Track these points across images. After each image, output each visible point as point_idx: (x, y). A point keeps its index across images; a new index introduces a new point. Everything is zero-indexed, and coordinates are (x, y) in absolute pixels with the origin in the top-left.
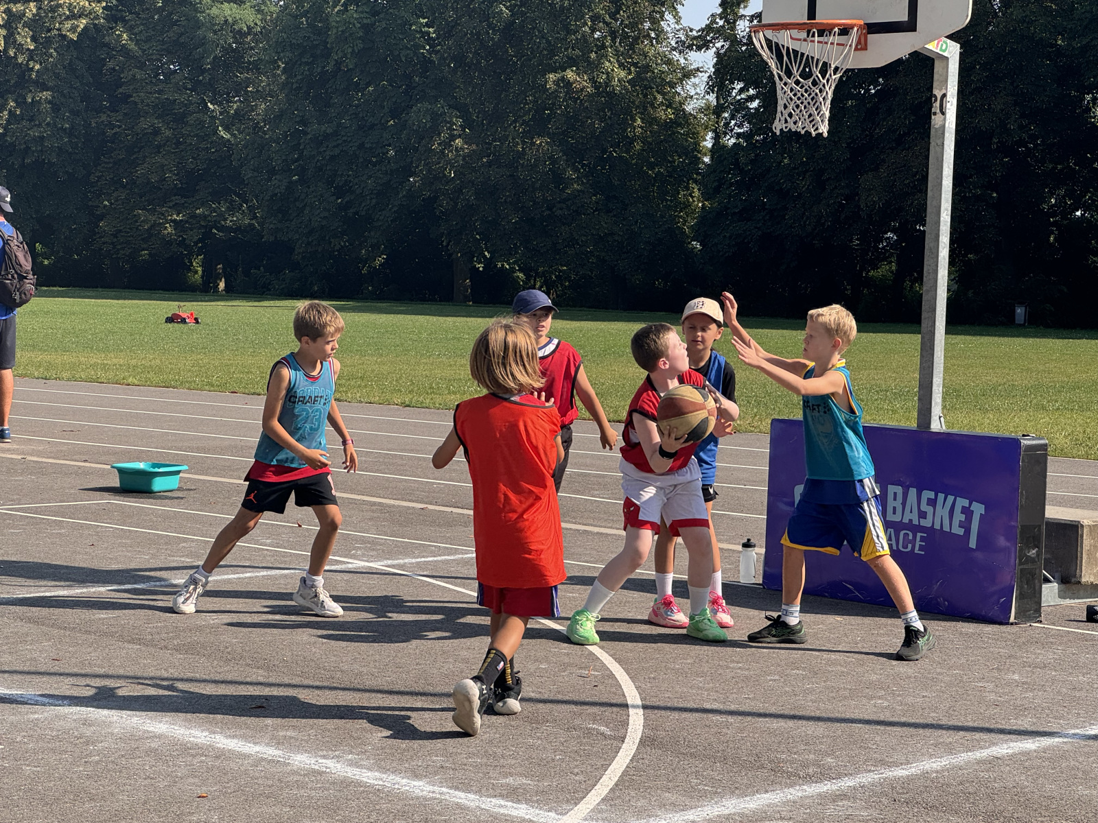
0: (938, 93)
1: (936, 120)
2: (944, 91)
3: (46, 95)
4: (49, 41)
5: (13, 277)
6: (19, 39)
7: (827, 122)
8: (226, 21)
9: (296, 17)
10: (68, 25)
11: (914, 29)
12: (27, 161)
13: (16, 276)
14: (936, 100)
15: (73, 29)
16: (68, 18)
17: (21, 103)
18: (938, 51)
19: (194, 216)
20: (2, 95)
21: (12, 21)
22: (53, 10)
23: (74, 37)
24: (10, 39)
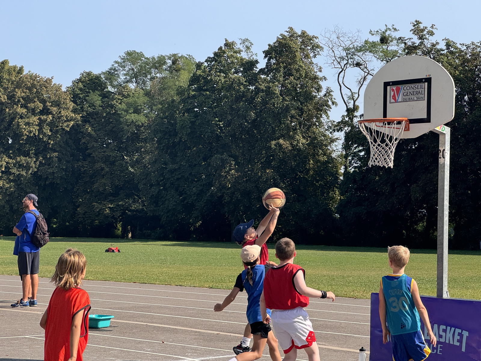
0: (441, 149)
1: (441, 161)
2: (444, 148)
3: (56, 154)
4: (57, 131)
5: (41, 234)
6: (44, 130)
7: (392, 162)
8: (133, 121)
9: (162, 118)
10: (65, 124)
11: (430, 122)
12: (47, 183)
13: (42, 233)
14: (440, 152)
15: (68, 126)
16: (65, 121)
17: (45, 158)
18: (441, 131)
19: (118, 205)
20: (36, 155)
21: (41, 123)
22: (59, 118)
23: (68, 129)
24: (40, 131)
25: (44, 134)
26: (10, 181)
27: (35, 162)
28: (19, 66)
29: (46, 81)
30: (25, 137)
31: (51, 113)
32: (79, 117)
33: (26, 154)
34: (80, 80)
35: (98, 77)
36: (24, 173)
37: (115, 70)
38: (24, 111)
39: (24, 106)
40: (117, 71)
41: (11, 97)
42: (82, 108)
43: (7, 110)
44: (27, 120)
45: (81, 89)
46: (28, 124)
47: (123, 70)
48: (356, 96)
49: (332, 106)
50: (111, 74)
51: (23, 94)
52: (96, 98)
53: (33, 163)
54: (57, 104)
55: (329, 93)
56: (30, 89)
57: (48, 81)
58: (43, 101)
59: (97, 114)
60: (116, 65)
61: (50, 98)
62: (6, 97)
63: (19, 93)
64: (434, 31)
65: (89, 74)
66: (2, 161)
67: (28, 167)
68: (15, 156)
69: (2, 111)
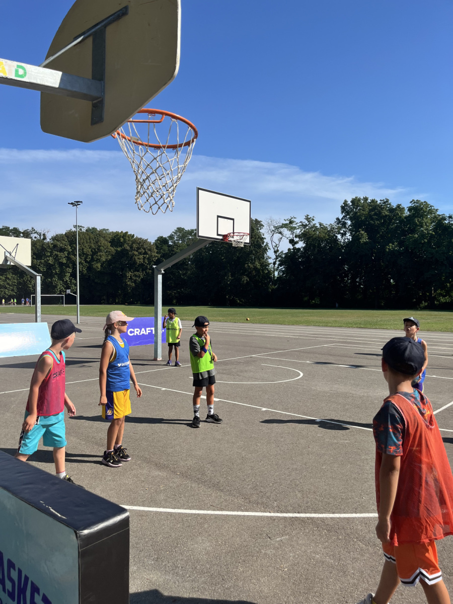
21: (144, 258)
22: (151, 256)
24: (144, 261)
25: (146, 263)
26: (132, 282)
28: (132, 234)
30: (138, 264)
31: (148, 254)
32: (159, 255)
33: (138, 271)
34: (158, 240)
35: (165, 239)
36: (138, 279)
37: (172, 235)
38: (137, 253)
39: (137, 251)
41: (131, 247)
42: (160, 251)
43: (130, 253)
45: (159, 244)
46: (139, 258)
47: (176, 235)
48: (278, 246)
49: (269, 250)
50: (171, 237)
51: (136, 246)
52: (165, 247)
53: (141, 275)
54: (150, 250)
55: (267, 244)
56: (139, 244)
57: (146, 240)
58: (144, 249)
59: (167, 253)
60: (173, 233)
61: (147, 247)
62: (128, 247)
63: (134, 245)
64: (314, 219)
65: (162, 237)
66: (129, 274)
67: (139, 277)
68: (134, 272)
69: (128, 253)
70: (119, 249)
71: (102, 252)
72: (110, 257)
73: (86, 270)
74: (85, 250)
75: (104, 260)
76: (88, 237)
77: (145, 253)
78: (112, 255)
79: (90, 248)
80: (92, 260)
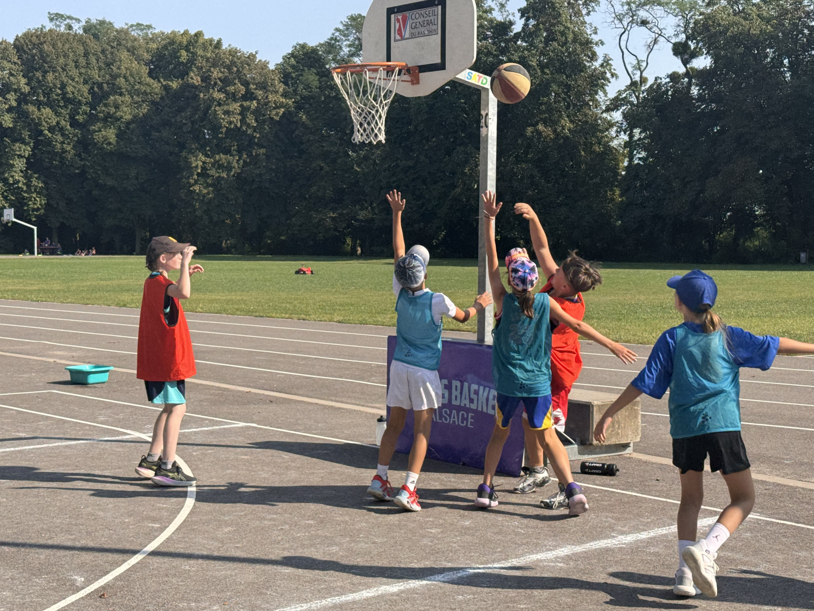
0: (483, 113)
1: (483, 131)
2: (486, 112)
3: (263, 151)
4: (264, 121)
6: (248, 121)
7: (383, 132)
10: (274, 112)
11: (445, 68)
12: (254, 187)
14: (482, 118)
15: (277, 114)
16: (274, 108)
17: (250, 155)
18: (479, 84)
19: (342, 214)
20: (239, 152)
21: (244, 111)
22: (266, 104)
23: (277, 118)
24: (243, 121)
25: (248, 126)
26: (208, 185)
27: (238, 161)
28: (216, 39)
29: (248, 57)
30: (224, 130)
31: (255, 98)
32: (290, 102)
33: (227, 152)
34: (292, 55)
35: (314, 51)
36: (224, 175)
37: (336, 40)
38: (222, 96)
39: (222, 90)
40: (338, 41)
41: (206, 79)
42: (295, 91)
43: (202, 95)
44: (225, 108)
45: (293, 67)
46: (227, 113)
47: (346, 40)
50: (331, 46)
51: (220, 75)
52: (311, 78)
53: (236, 163)
54: (263, 86)
56: (229, 68)
57: (252, 57)
58: (246, 84)
59: (313, 98)
60: (337, 34)
61: (254, 78)
62: (199, 79)
63: (216, 74)
65: (303, 46)
66: (198, 161)
67: (229, 168)
68: (213, 154)
69: (196, 97)
70: (174, 85)
71: (121, 94)
72: (145, 109)
73: (74, 147)
74: (69, 89)
75: (128, 117)
76: (81, 50)
77: (249, 96)
78: (153, 103)
79: (86, 82)
80: (92, 119)
